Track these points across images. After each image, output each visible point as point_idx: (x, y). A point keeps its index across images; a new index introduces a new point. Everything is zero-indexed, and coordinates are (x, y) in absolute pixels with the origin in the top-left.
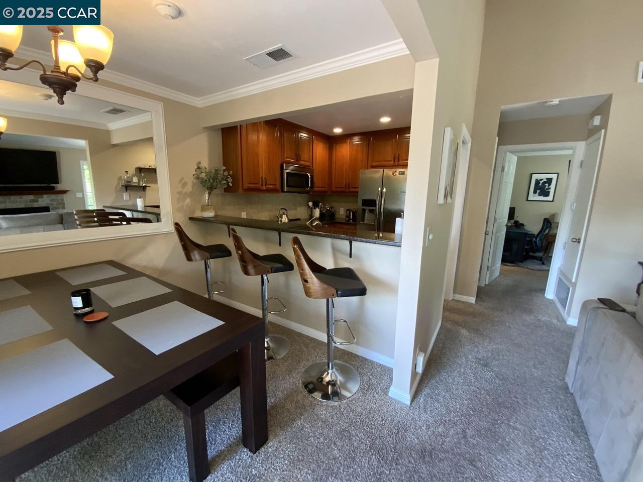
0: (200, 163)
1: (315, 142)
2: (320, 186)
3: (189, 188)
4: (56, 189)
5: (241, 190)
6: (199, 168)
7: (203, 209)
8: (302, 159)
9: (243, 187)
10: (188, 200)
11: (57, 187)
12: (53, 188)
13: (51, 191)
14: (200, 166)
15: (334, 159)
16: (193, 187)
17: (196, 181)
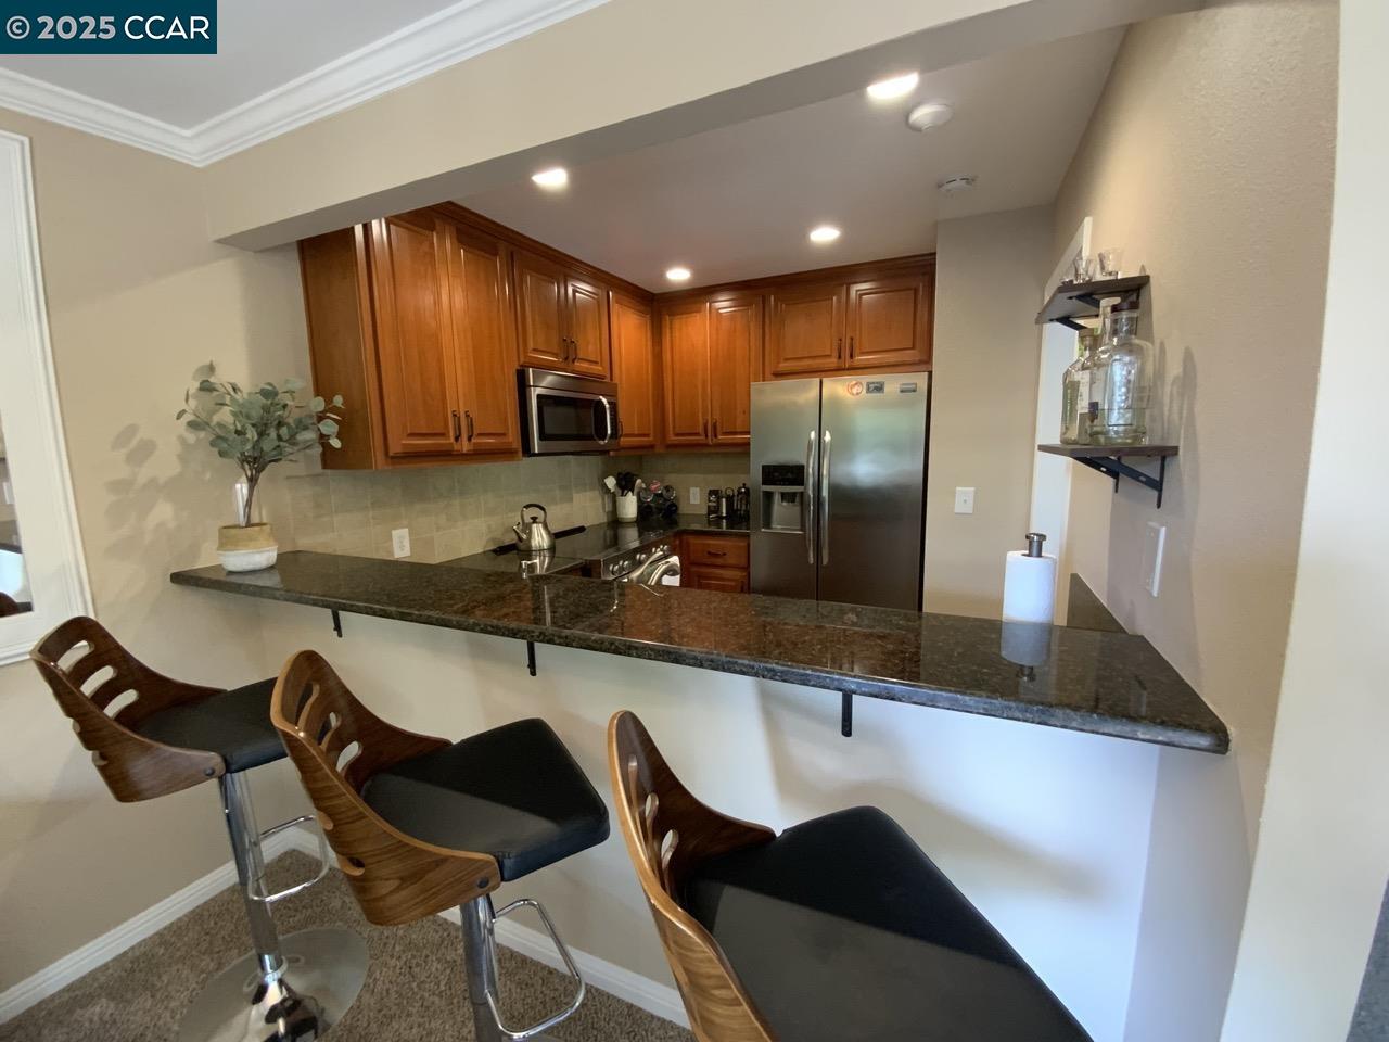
0: (211, 368)
1: (615, 307)
2: (636, 432)
3: (165, 464)
6: (206, 387)
8: (581, 356)
10: (164, 511)
14: (212, 380)
15: (667, 357)
16: (182, 459)
17: (191, 437)
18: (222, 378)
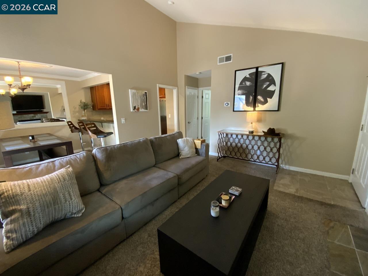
0: (81, 100)
3: (77, 109)
4: (43, 112)
5: (97, 109)
6: (81, 102)
7: (82, 116)
9: (98, 108)
10: (77, 114)
11: (44, 111)
12: (42, 111)
13: (41, 112)
16: (79, 109)
17: (79, 107)
18: (82, 101)
